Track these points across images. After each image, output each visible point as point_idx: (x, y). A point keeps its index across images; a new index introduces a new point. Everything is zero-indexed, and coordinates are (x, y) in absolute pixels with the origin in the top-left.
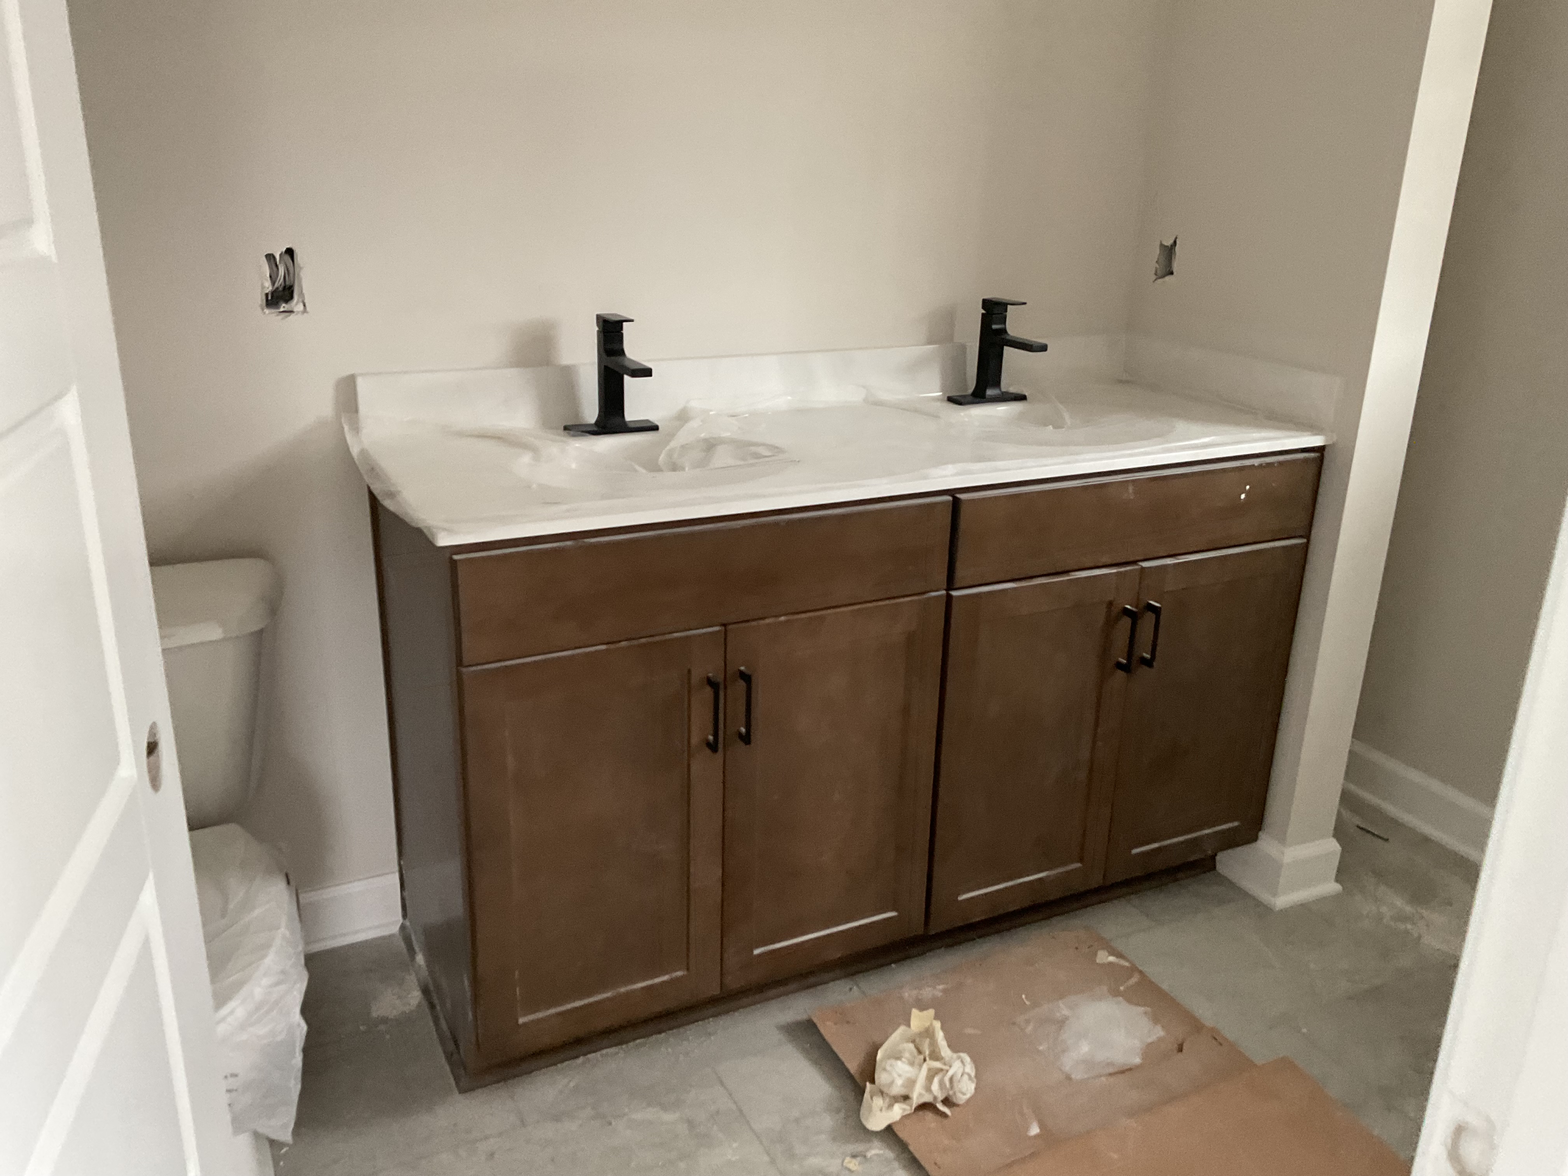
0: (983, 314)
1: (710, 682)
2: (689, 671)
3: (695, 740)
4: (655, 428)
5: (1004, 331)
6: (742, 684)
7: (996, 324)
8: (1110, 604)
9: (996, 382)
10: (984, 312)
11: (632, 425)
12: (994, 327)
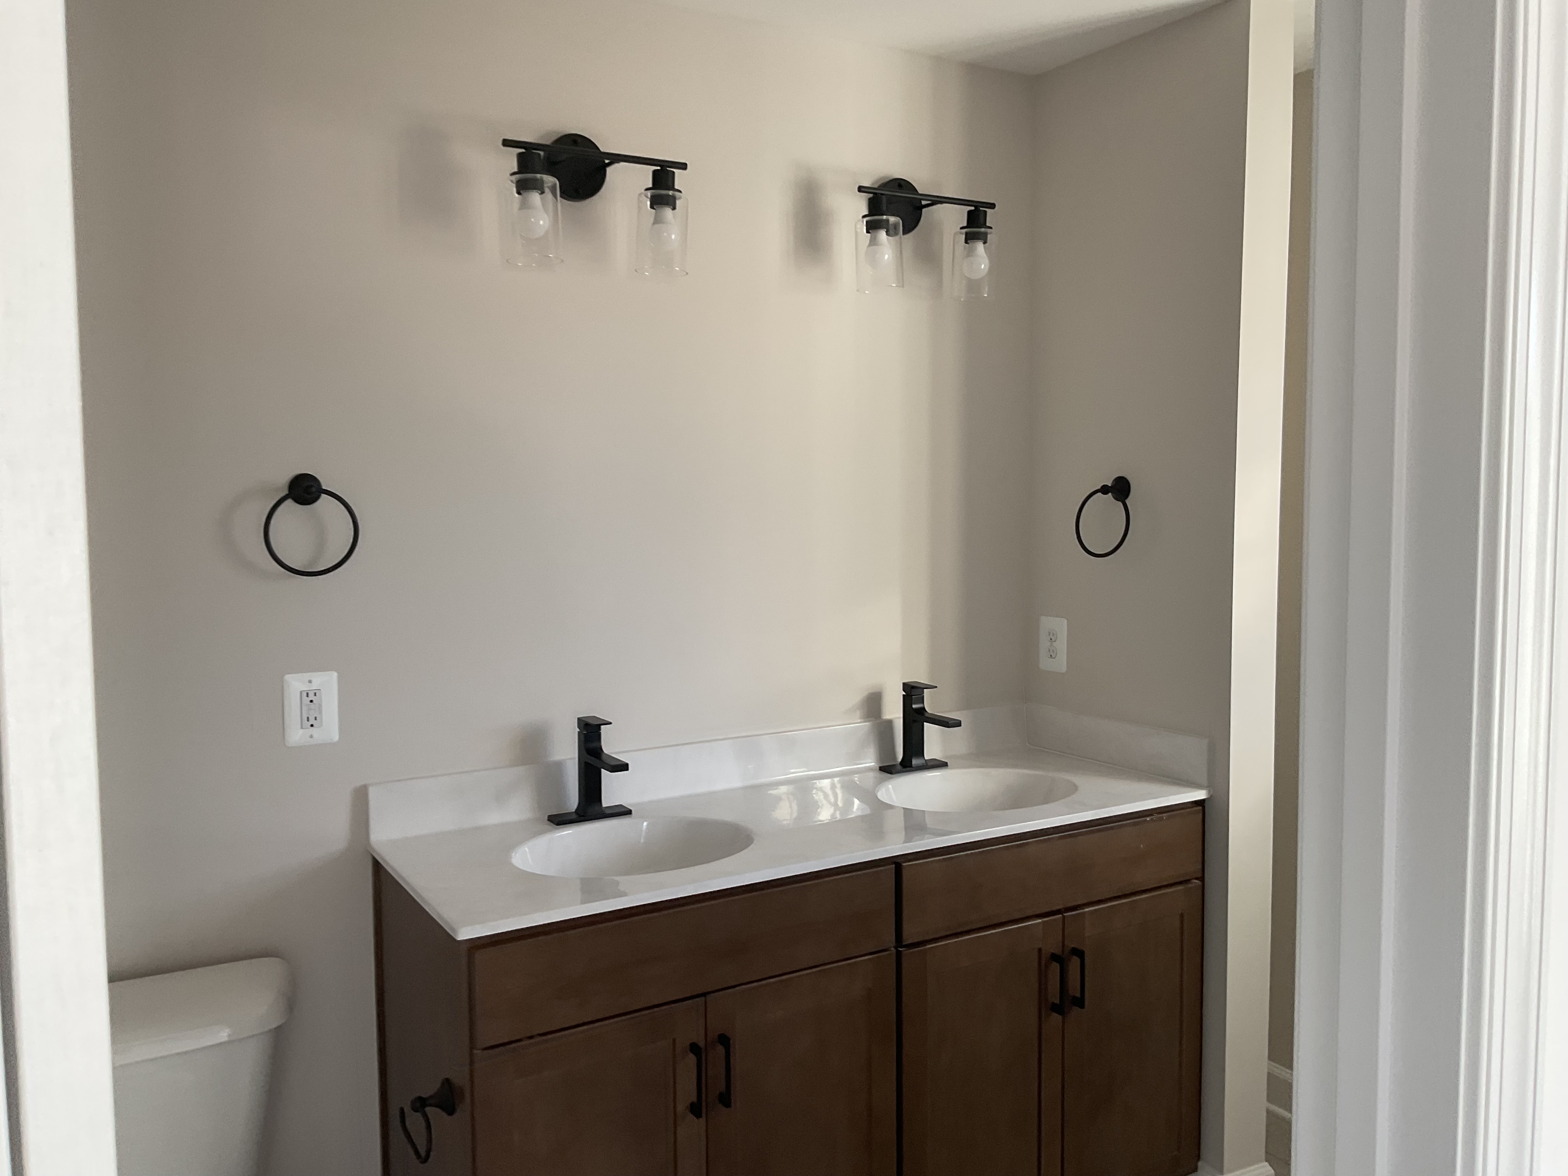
0: (904, 695)
1: (694, 1048)
2: (674, 1040)
3: (681, 1108)
4: (628, 812)
5: (924, 709)
6: (721, 1049)
7: (915, 703)
8: (1040, 950)
9: (921, 753)
10: (904, 693)
11: (608, 812)
12: (914, 706)
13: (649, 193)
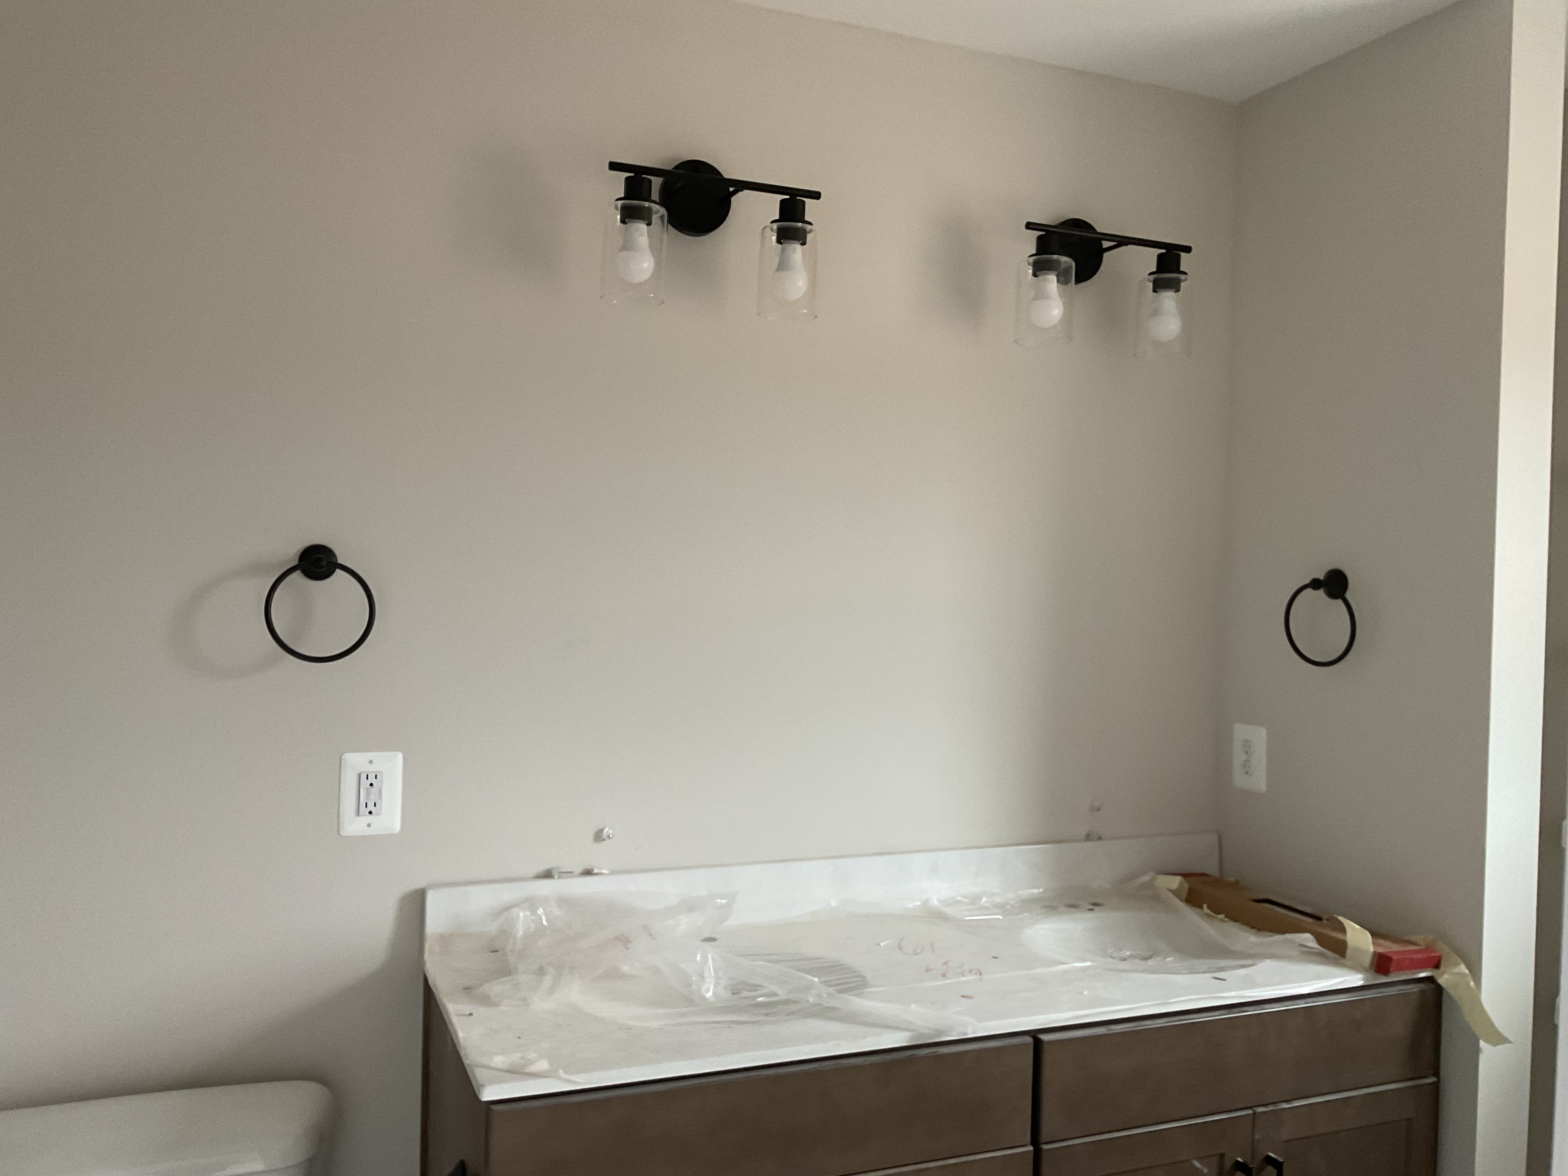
8: (1221, 1157)
13: (775, 226)
